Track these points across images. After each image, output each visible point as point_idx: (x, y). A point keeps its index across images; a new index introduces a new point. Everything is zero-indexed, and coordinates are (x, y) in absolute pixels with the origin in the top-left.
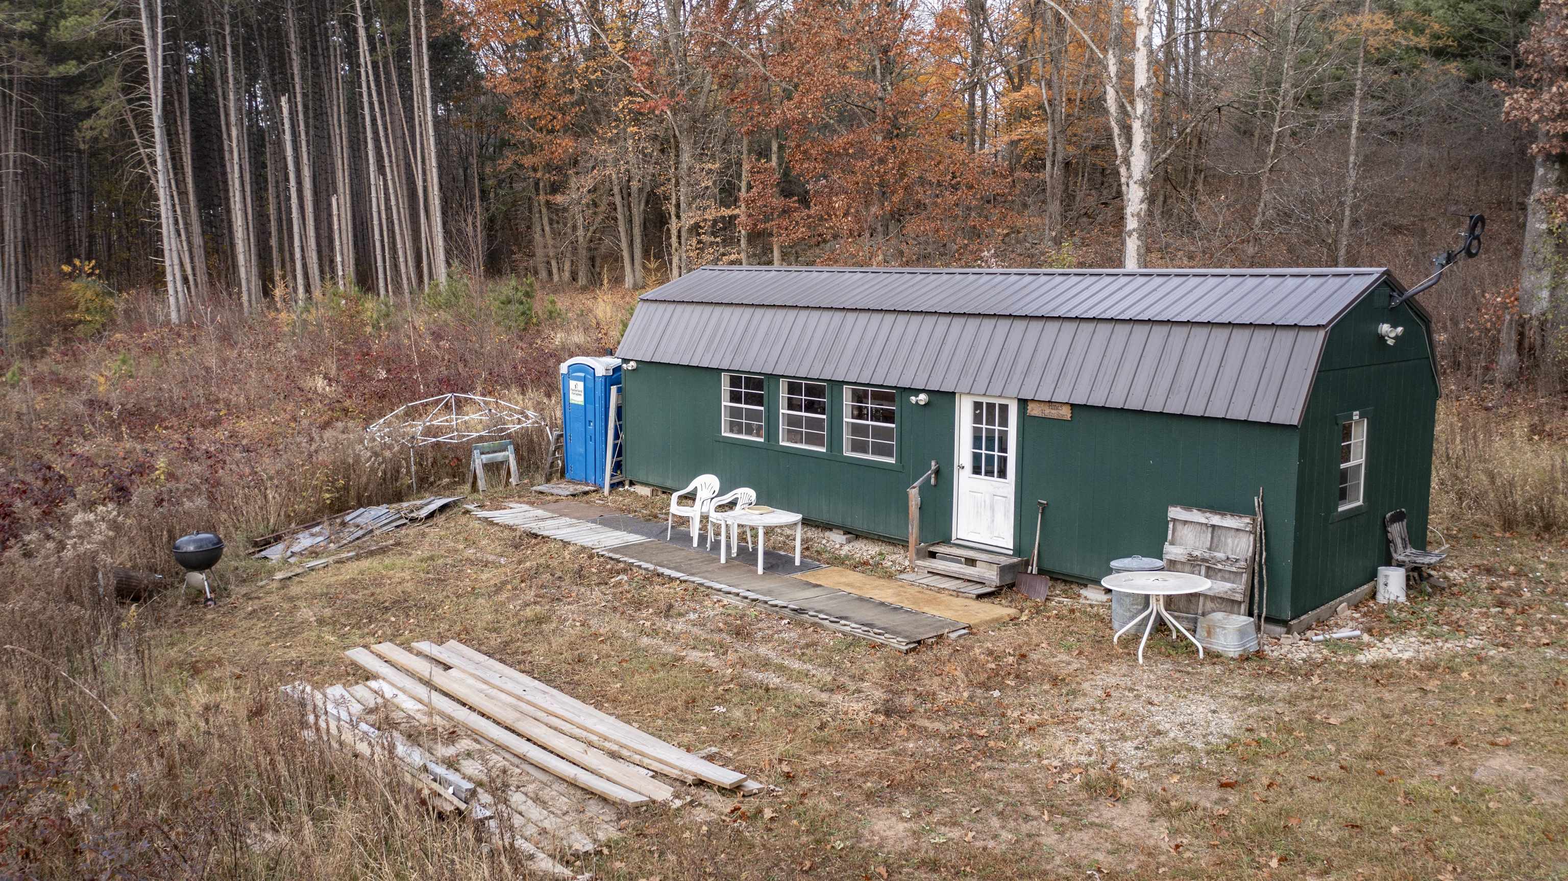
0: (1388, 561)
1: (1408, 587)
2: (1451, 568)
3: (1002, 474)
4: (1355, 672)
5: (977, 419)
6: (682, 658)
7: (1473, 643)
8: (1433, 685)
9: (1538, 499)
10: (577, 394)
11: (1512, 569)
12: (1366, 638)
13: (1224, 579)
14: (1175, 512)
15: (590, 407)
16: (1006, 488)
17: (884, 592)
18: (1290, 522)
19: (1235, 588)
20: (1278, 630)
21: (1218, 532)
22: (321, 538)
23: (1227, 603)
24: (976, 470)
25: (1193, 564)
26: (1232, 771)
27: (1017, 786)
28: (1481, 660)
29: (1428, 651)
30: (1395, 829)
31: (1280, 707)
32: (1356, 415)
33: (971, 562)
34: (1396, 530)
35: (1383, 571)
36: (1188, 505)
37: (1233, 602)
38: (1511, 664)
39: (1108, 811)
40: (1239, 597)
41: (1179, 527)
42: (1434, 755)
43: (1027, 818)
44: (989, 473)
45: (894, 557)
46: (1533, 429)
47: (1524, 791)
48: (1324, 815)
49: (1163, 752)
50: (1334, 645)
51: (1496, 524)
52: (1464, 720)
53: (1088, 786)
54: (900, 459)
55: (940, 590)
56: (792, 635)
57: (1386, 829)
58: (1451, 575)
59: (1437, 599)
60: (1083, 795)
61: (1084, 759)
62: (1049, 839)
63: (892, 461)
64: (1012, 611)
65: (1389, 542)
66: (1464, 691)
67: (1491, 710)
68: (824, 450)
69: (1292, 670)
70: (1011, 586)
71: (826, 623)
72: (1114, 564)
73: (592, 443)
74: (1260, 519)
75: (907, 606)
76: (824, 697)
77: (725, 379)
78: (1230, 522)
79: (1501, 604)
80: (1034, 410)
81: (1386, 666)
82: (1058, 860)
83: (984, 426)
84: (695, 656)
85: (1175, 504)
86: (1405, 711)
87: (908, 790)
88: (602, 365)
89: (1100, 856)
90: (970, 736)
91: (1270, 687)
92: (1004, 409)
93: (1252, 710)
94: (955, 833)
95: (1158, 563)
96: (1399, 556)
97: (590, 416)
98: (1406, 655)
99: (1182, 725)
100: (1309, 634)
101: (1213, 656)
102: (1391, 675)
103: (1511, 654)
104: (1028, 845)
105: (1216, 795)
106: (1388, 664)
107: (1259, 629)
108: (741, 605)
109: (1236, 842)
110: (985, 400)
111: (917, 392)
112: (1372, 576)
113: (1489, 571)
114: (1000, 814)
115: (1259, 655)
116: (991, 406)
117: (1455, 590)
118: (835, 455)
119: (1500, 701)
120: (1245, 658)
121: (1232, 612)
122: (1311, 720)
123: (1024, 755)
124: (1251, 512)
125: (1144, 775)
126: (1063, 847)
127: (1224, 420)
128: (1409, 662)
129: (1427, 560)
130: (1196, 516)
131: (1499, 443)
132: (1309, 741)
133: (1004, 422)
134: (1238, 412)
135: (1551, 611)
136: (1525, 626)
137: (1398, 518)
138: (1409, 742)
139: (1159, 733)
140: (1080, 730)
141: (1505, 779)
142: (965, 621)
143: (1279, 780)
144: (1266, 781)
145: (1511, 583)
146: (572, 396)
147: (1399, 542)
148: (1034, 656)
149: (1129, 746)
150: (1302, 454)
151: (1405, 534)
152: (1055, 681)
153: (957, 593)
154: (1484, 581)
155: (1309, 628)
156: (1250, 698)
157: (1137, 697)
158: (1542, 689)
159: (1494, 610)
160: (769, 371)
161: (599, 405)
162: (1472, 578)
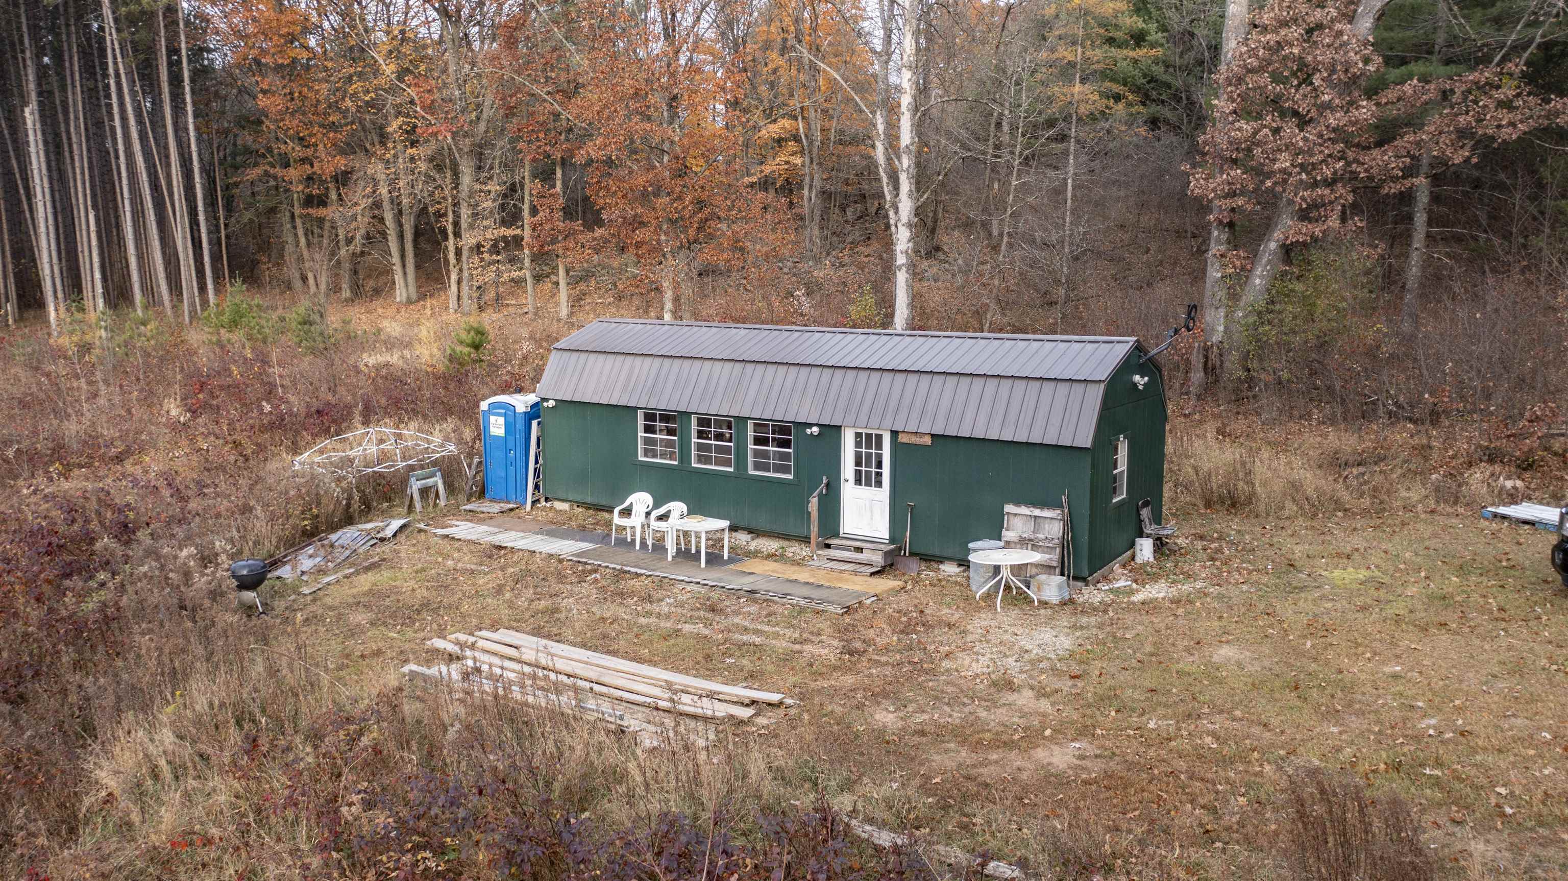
0: (1141, 534)
1: (1155, 551)
2: (1178, 537)
3: (879, 484)
4: (1131, 607)
5: (858, 444)
6: (679, 630)
7: (1199, 585)
8: (1180, 611)
9: (1226, 484)
10: (497, 427)
11: (1215, 535)
12: (1134, 585)
13: (1044, 552)
14: (1009, 508)
15: (511, 439)
16: (883, 495)
17: (803, 575)
18: (1086, 512)
19: (1053, 558)
20: (1080, 584)
21: (1038, 521)
22: (318, 559)
23: (1047, 568)
24: (858, 481)
25: (1023, 542)
26: (1075, 669)
27: (950, 689)
28: (1206, 595)
29: (1173, 592)
30: (1174, 690)
31: (1094, 631)
32: (1121, 437)
33: (860, 550)
34: (1145, 513)
35: (1139, 541)
36: (1018, 503)
37: (1050, 567)
38: (1224, 596)
39: (1011, 697)
40: (1055, 564)
41: (1011, 518)
42: (1187, 650)
43: (964, 705)
44: (868, 484)
45: (793, 549)
46: (1219, 431)
47: (1240, 665)
48: (1134, 687)
49: (1032, 662)
50: (1116, 592)
51: (1201, 504)
52: (1202, 630)
53: (994, 684)
54: (797, 475)
55: (842, 571)
56: (754, 608)
57: (1169, 691)
58: (1179, 541)
59: (1172, 558)
60: (992, 690)
61: (985, 670)
62: (983, 714)
63: (790, 477)
64: (900, 583)
65: (1141, 521)
66: (1199, 613)
67: (1216, 623)
68: (731, 470)
69: (1095, 609)
70: (891, 565)
71: (776, 599)
72: (971, 545)
73: (513, 468)
74: (1066, 510)
75: (826, 584)
76: (797, 647)
77: (640, 415)
78: (1047, 513)
79: (1213, 559)
80: (903, 438)
81: (1151, 602)
82: (992, 724)
83: (864, 450)
84: (687, 628)
85: (1009, 502)
86: (1167, 628)
87: (886, 696)
88: (521, 402)
89: (1016, 720)
90: (909, 662)
91: (1084, 620)
92: (879, 438)
93: (1078, 634)
94: (926, 717)
95: (1002, 544)
96: (1147, 531)
97: (511, 445)
98: (1161, 595)
99: (1039, 646)
100: (1099, 585)
101: (1044, 604)
102: (1155, 608)
103: (1222, 590)
104: (972, 718)
105: (1070, 683)
106: (1152, 601)
107: (1069, 585)
108: (703, 590)
109: (1089, 706)
110: (864, 431)
111: (811, 425)
112: (1132, 545)
113: (1202, 538)
114: (948, 704)
115: (1072, 601)
116: (869, 436)
117: (1183, 551)
118: (740, 474)
119: (1220, 618)
120: (1063, 604)
121: (1050, 574)
122: (1115, 637)
123: (947, 671)
124: (1061, 506)
125: (1024, 676)
126: (993, 717)
127: (1041, 444)
128: (1163, 599)
129: (1165, 532)
130: (1024, 510)
131: (1198, 443)
132: (1116, 648)
133: (879, 446)
134: (1050, 440)
135: (1243, 562)
136: (1229, 572)
137: (1146, 504)
138: (1173, 645)
139: (1027, 651)
140: (977, 654)
141: (1229, 660)
142: (872, 591)
143: (1104, 671)
144: (1098, 673)
145: (1216, 545)
146: (492, 429)
147: (1147, 521)
148: (927, 611)
149: (1011, 661)
150: (1093, 466)
151: (1150, 515)
152: (949, 625)
153: (856, 573)
154: (1199, 545)
155: (1098, 582)
156: (1075, 627)
157: (1006, 631)
158: (1243, 610)
159: (1208, 563)
160: (682, 408)
161: (521, 436)
162: (1192, 542)
